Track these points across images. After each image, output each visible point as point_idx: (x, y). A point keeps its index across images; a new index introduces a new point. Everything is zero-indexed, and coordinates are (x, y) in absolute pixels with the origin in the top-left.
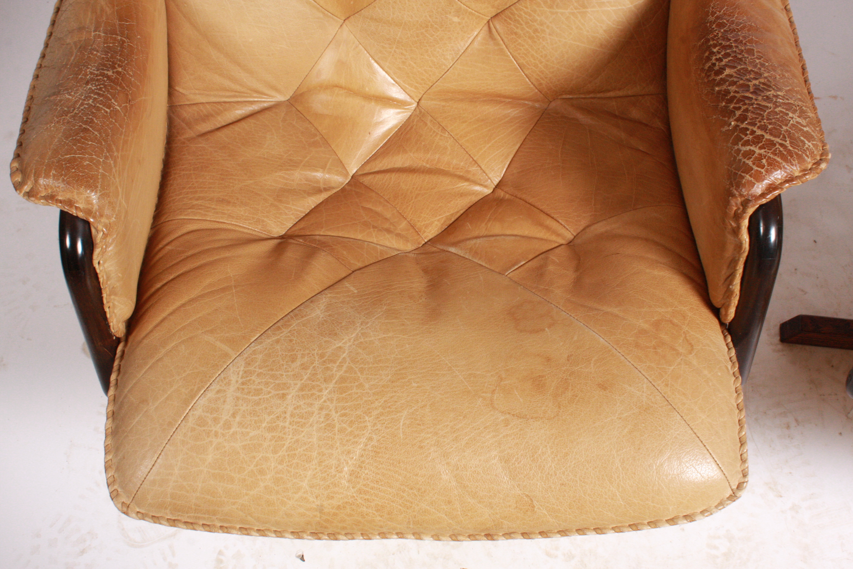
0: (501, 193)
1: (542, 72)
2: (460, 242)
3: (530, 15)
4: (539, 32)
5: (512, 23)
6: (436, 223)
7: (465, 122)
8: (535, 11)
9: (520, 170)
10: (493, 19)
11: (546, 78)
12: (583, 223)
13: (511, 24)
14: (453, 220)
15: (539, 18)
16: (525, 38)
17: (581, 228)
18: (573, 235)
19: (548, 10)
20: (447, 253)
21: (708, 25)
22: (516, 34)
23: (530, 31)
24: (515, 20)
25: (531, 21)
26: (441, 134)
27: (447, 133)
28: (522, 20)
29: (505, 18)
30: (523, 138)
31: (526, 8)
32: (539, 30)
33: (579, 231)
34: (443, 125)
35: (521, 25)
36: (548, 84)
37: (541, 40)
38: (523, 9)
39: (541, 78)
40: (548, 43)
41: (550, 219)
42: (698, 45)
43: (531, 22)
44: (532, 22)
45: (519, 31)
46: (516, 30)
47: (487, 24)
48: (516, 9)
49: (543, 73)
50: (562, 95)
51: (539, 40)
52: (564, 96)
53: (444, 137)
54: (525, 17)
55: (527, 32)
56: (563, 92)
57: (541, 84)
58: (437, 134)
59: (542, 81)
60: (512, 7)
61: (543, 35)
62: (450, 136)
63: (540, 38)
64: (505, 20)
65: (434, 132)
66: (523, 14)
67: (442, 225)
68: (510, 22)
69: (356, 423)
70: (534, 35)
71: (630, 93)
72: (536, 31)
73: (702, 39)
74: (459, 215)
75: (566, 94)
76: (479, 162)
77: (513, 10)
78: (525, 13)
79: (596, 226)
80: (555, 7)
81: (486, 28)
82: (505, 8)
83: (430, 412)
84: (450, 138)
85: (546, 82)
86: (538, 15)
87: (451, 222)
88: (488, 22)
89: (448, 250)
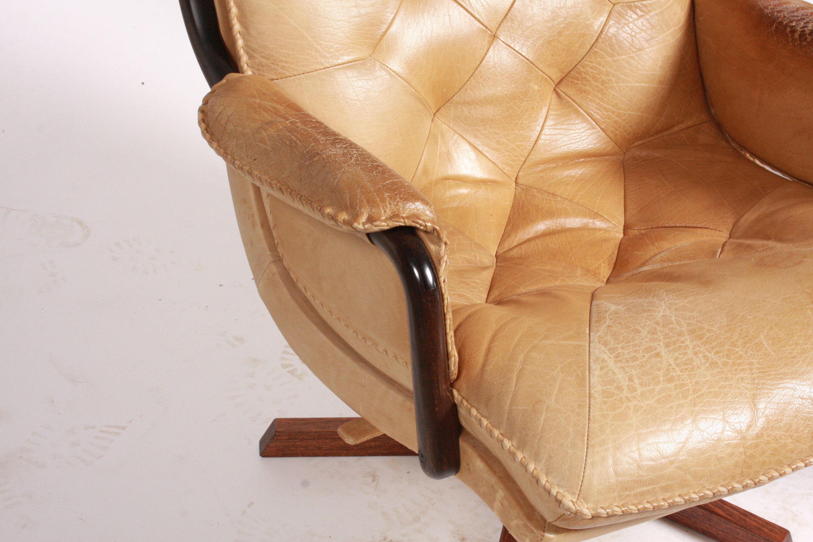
0: (634, 232)
1: (615, 122)
2: (647, 261)
3: (595, 68)
4: (607, 83)
5: (579, 82)
6: (603, 265)
7: (569, 184)
8: (600, 64)
9: (639, 209)
10: (558, 86)
11: (620, 127)
12: (730, 222)
13: (578, 83)
14: (615, 259)
15: (604, 70)
16: (594, 92)
17: (731, 226)
18: (727, 234)
19: (611, 59)
20: (640, 274)
22: (585, 91)
23: (598, 84)
24: (582, 78)
25: (597, 74)
26: (554, 199)
27: (559, 197)
28: (589, 76)
29: (572, 80)
30: (623, 185)
31: (591, 62)
32: (607, 81)
33: (730, 229)
34: (551, 191)
35: (589, 81)
36: (622, 133)
37: (610, 90)
38: (589, 65)
39: (615, 129)
40: (616, 91)
41: (699, 229)
42: (773, 30)
43: (597, 76)
44: (599, 75)
45: (588, 88)
46: (584, 88)
47: (554, 92)
48: (583, 67)
49: (617, 124)
50: (634, 142)
51: (608, 90)
52: (636, 144)
53: (558, 201)
54: (591, 72)
55: (596, 86)
56: (635, 139)
57: (616, 135)
58: (550, 200)
59: (617, 132)
60: (578, 66)
61: (610, 85)
62: (562, 199)
63: (609, 88)
64: (572, 82)
65: (547, 200)
66: (589, 70)
67: (609, 265)
68: (577, 82)
69: (731, 355)
70: (603, 87)
71: (690, 123)
72: (603, 82)
73: (774, 24)
74: (616, 255)
75: (638, 140)
76: (599, 213)
77: (579, 69)
78: (591, 68)
79: (742, 220)
80: (616, 55)
81: (554, 96)
82: (570, 70)
83: (780, 330)
84: (564, 200)
85: (621, 131)
86: (603, 66)
87: (614, 261)
88: (555, 90)
89: (639, 271)
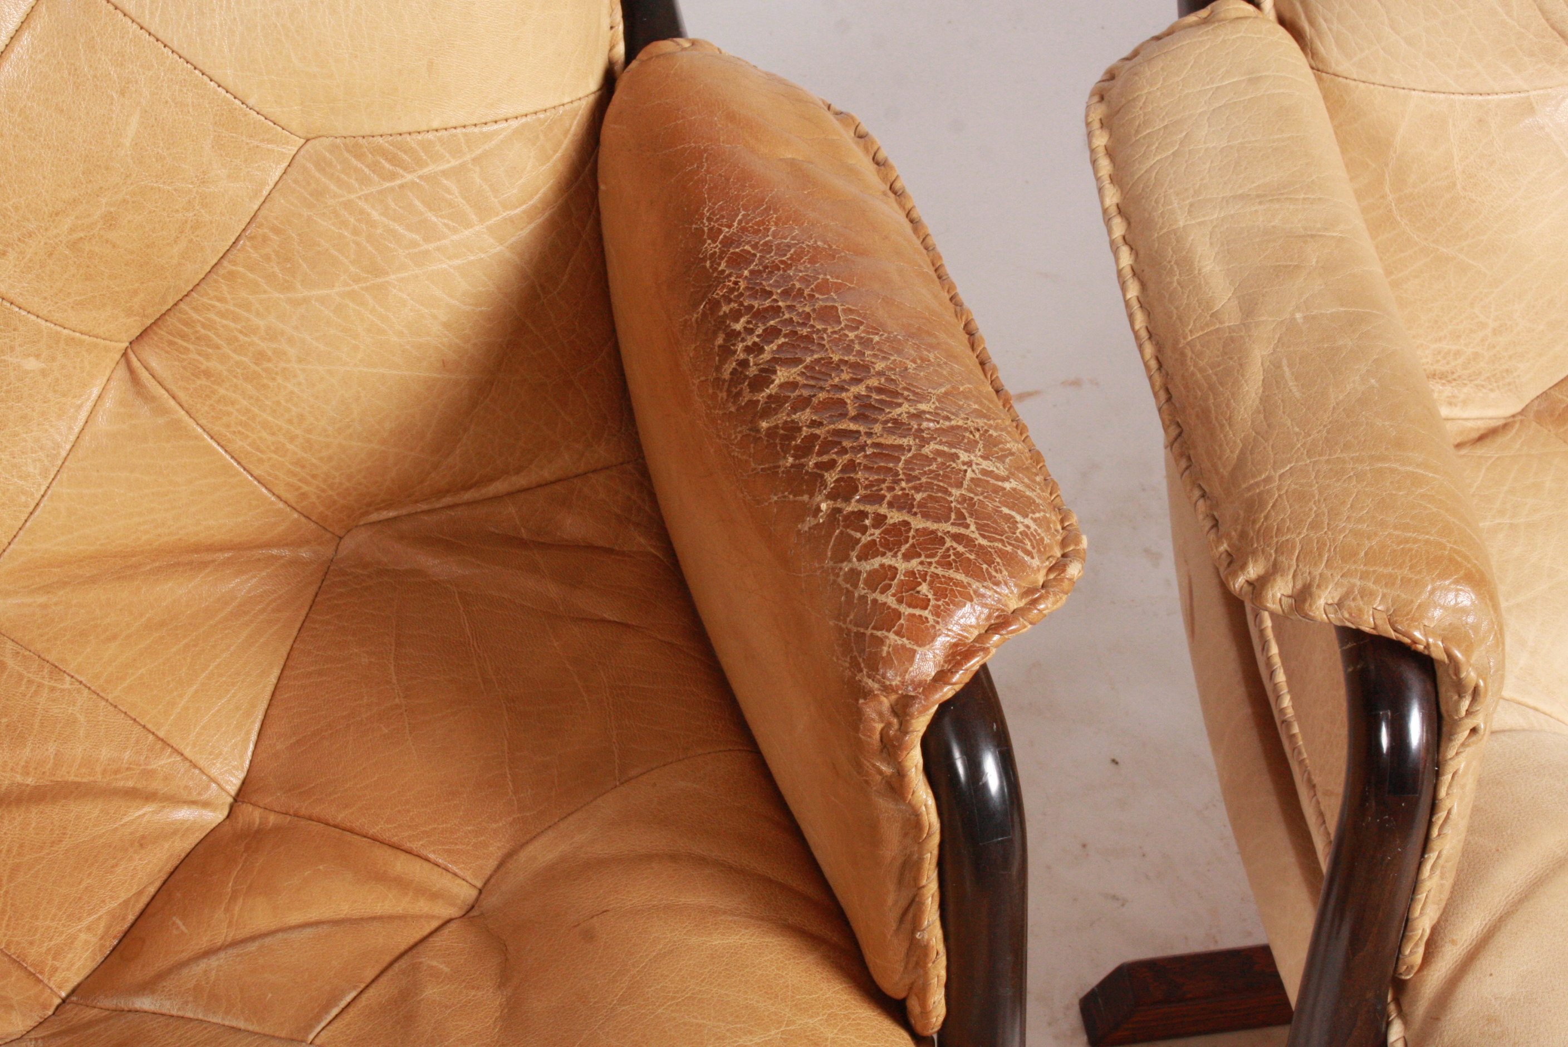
0: (252, 815)
1: (299, 463)
2: (161, 976)
3: (236, 318)
4: (269, 360)
5: (191, 347)
6: (83, 936)
7: (114, 637)
8: (247, 306)
9: (294, 740)
10: (135, 347)
11: (314, 477)
12: (496, 849)
13: (187, 349)
14: (131, 918)
15: (262, 323)
16: (235, 380)
17: (492, 864)
18: (475, 886)
19: (282, 296)
20: (131, 1016)
21: (708, 264)
22: (207, 374)
23: (244, 359)
24: (198, 338)
25: (241, 332)
26: (53, 684)
27: (68, 678)
28: (218, 335)
29: (171, 338)
30: (284, 651)
31: (222, 300)
32: (270, 353)
33: (488, 872)
34: (52, 657)
35: (218, 347)
36: (323, 491)
37: (280, 380)
38: (213, 306)
39: (300, 480)
40: (300, 384)
41: (403, 856)
42: (693, 319)
43: (241, 337)
44: (246, 335)
45: (213, 365)
46: (205, 364)
47: (123, 360)
48: (195, 309)
49: (303, 467)
50: (367, 513)
51: (274, 379)
52: (375, 517)
53: (63, 690)
54: (223, 326)
55: (238, 364)
56: (369, 505)
57: (304, 496)
58: (40, 686)
59: (305, 488)
60: (182, 305)
61: (282, 364)
62: (77, 685)
63: (277, 373)
64: (171, 343)
65: (30, 682)
66: (218, 319)
67: (101, 939)
68: (185, 344)
70: (258, 369)
71: (547, 474)
72: (260, 357)
74: (145, 899)
75: (377, 510)
76: (172, 742)
77: (187, 313)
78: (222, 315)
79: (531, 849)
80: (299, 286)
81: (122, 372)
82: (163, 312)
84: (79, 692)
85: (318, 487)
86: (258, 314)
87: (127, 925)
88: (125, 354)
89: (131, 1006)
